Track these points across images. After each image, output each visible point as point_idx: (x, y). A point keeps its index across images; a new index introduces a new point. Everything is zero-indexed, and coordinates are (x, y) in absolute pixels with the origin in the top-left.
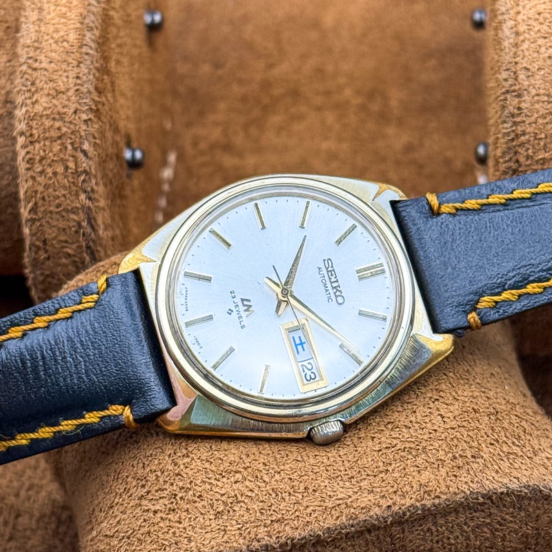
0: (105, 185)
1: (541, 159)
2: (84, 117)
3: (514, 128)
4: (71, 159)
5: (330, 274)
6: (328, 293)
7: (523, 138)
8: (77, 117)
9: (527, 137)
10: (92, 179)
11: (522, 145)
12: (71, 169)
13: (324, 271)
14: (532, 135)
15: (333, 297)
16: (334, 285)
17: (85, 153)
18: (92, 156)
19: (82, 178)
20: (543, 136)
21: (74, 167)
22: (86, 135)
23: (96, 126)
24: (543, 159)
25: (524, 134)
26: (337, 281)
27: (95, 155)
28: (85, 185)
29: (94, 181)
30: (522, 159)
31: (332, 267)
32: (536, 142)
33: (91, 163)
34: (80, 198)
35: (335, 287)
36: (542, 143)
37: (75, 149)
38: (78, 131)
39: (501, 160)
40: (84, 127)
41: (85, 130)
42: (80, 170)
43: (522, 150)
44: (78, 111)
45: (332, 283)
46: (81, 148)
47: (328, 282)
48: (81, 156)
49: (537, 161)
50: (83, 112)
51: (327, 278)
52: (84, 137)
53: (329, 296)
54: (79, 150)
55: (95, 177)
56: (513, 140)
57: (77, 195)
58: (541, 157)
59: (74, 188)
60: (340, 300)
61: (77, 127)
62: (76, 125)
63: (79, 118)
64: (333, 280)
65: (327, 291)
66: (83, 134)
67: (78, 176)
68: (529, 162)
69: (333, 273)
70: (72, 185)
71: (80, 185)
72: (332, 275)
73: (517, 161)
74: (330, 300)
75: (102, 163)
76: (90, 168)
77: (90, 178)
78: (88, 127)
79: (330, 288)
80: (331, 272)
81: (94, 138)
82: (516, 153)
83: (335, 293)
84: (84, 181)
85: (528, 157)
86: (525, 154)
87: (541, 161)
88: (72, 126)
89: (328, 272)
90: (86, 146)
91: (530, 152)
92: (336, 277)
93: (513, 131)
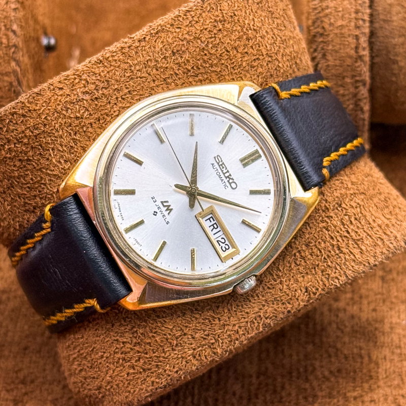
0: (29, 57)
1: (340, 26)
2: (13, 6)
3: (320, 4)
4: (4, 37)
5: (221, 167)
6: (223, 182)
7: (327, 11)
8: (8, 7)
9: (329, 10)
10: (20, 51)
11: (327, 15)
12: (4, 44)
13: (216, 166)
14: (333, 9)
15: (228, 184)
16: (227, 175)
17: (14, 32)
18: (20, 35)
19: (13, 50)
20: (341, 9)
21: (7, 43)
22: (15, 19)
23: (22, 13)
24: (342, 26)
25: (327, 7)
26: (228, 172)
27: (21, 34)
28: (15, 56)
29: (21, 54)
30: (327, 26)
31: (222, 161)
32: (336, 14)
33: (18, 39)
34: (12, 65)
35: (228, 177)
36: (340, 14)
37: (7, 29)
38: (9, 17)
39: (312, 28)
40: (13, 14)
41: (14, 16)
42: (11, 44)
43: (326, 20)
44: (9, 3)
45: (224, 174)
46: (11, 29)
47: (221, 174)
48: (11, 34)
49: (337, 28)
50: (13, 3)
51: (220, 171)
52: (14, 21)
53: (224, 184)
54: (10, 30)
55: (22, 50)
56: (319, 12)
57: (9, 63)
58: (340, 24)
59: (7, 58)
60: (234, 185)
61: (9, 14)
62: (7, 12)
63: (10, 7)
64: (225, 171)
65: (222, 180)
66: (13, 18)
67: (10, 49)
68: (331, 28)
69: (223, 166)
70: (5, 56)
71: (11, 55)
72: (223, 168)
73: (323, 28)
74: (226, 187)
75: (27, 40)
76: (18, 43)
77: (18, 50)
78: (16, 13)
79: (224, 178)
80: (222, 165)
81: (21, 22)
82: (322, 22)
83: (228, 181)
84: (14, 53)
85: (331, 24)
86: (329, 22)
87: (340, 28)
88: (5, 13)
89: (219, 166)
90: (15, 27)
91: (332, 21)
92: (226, 169)
93: (320, 6)
